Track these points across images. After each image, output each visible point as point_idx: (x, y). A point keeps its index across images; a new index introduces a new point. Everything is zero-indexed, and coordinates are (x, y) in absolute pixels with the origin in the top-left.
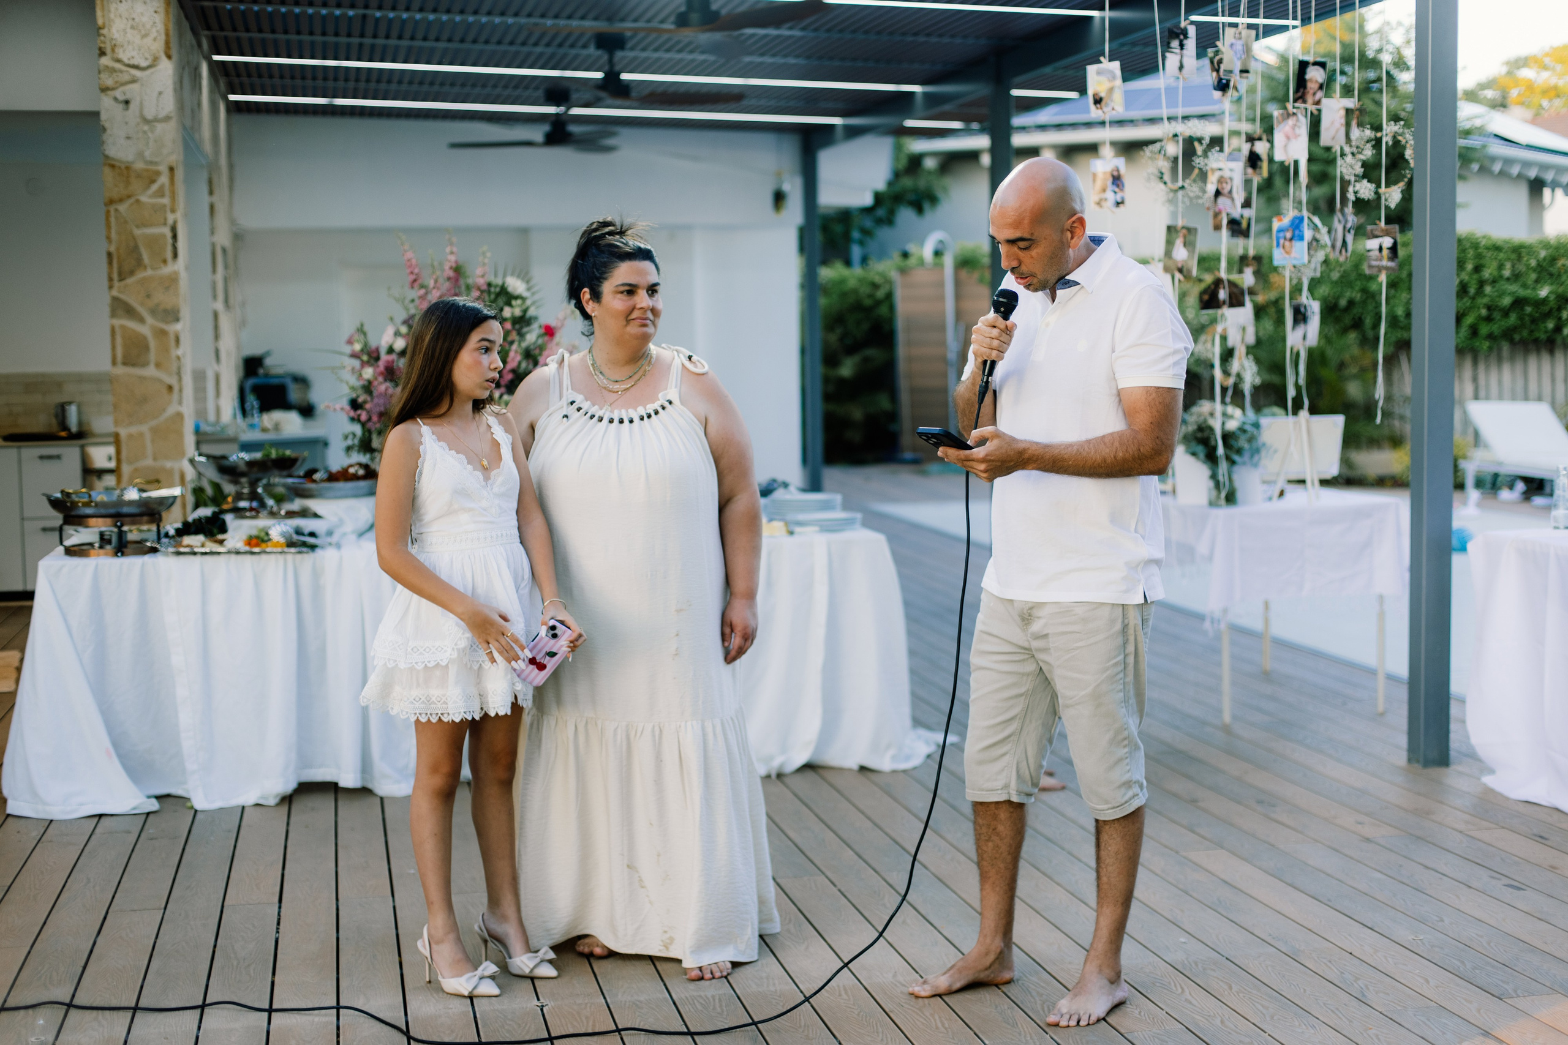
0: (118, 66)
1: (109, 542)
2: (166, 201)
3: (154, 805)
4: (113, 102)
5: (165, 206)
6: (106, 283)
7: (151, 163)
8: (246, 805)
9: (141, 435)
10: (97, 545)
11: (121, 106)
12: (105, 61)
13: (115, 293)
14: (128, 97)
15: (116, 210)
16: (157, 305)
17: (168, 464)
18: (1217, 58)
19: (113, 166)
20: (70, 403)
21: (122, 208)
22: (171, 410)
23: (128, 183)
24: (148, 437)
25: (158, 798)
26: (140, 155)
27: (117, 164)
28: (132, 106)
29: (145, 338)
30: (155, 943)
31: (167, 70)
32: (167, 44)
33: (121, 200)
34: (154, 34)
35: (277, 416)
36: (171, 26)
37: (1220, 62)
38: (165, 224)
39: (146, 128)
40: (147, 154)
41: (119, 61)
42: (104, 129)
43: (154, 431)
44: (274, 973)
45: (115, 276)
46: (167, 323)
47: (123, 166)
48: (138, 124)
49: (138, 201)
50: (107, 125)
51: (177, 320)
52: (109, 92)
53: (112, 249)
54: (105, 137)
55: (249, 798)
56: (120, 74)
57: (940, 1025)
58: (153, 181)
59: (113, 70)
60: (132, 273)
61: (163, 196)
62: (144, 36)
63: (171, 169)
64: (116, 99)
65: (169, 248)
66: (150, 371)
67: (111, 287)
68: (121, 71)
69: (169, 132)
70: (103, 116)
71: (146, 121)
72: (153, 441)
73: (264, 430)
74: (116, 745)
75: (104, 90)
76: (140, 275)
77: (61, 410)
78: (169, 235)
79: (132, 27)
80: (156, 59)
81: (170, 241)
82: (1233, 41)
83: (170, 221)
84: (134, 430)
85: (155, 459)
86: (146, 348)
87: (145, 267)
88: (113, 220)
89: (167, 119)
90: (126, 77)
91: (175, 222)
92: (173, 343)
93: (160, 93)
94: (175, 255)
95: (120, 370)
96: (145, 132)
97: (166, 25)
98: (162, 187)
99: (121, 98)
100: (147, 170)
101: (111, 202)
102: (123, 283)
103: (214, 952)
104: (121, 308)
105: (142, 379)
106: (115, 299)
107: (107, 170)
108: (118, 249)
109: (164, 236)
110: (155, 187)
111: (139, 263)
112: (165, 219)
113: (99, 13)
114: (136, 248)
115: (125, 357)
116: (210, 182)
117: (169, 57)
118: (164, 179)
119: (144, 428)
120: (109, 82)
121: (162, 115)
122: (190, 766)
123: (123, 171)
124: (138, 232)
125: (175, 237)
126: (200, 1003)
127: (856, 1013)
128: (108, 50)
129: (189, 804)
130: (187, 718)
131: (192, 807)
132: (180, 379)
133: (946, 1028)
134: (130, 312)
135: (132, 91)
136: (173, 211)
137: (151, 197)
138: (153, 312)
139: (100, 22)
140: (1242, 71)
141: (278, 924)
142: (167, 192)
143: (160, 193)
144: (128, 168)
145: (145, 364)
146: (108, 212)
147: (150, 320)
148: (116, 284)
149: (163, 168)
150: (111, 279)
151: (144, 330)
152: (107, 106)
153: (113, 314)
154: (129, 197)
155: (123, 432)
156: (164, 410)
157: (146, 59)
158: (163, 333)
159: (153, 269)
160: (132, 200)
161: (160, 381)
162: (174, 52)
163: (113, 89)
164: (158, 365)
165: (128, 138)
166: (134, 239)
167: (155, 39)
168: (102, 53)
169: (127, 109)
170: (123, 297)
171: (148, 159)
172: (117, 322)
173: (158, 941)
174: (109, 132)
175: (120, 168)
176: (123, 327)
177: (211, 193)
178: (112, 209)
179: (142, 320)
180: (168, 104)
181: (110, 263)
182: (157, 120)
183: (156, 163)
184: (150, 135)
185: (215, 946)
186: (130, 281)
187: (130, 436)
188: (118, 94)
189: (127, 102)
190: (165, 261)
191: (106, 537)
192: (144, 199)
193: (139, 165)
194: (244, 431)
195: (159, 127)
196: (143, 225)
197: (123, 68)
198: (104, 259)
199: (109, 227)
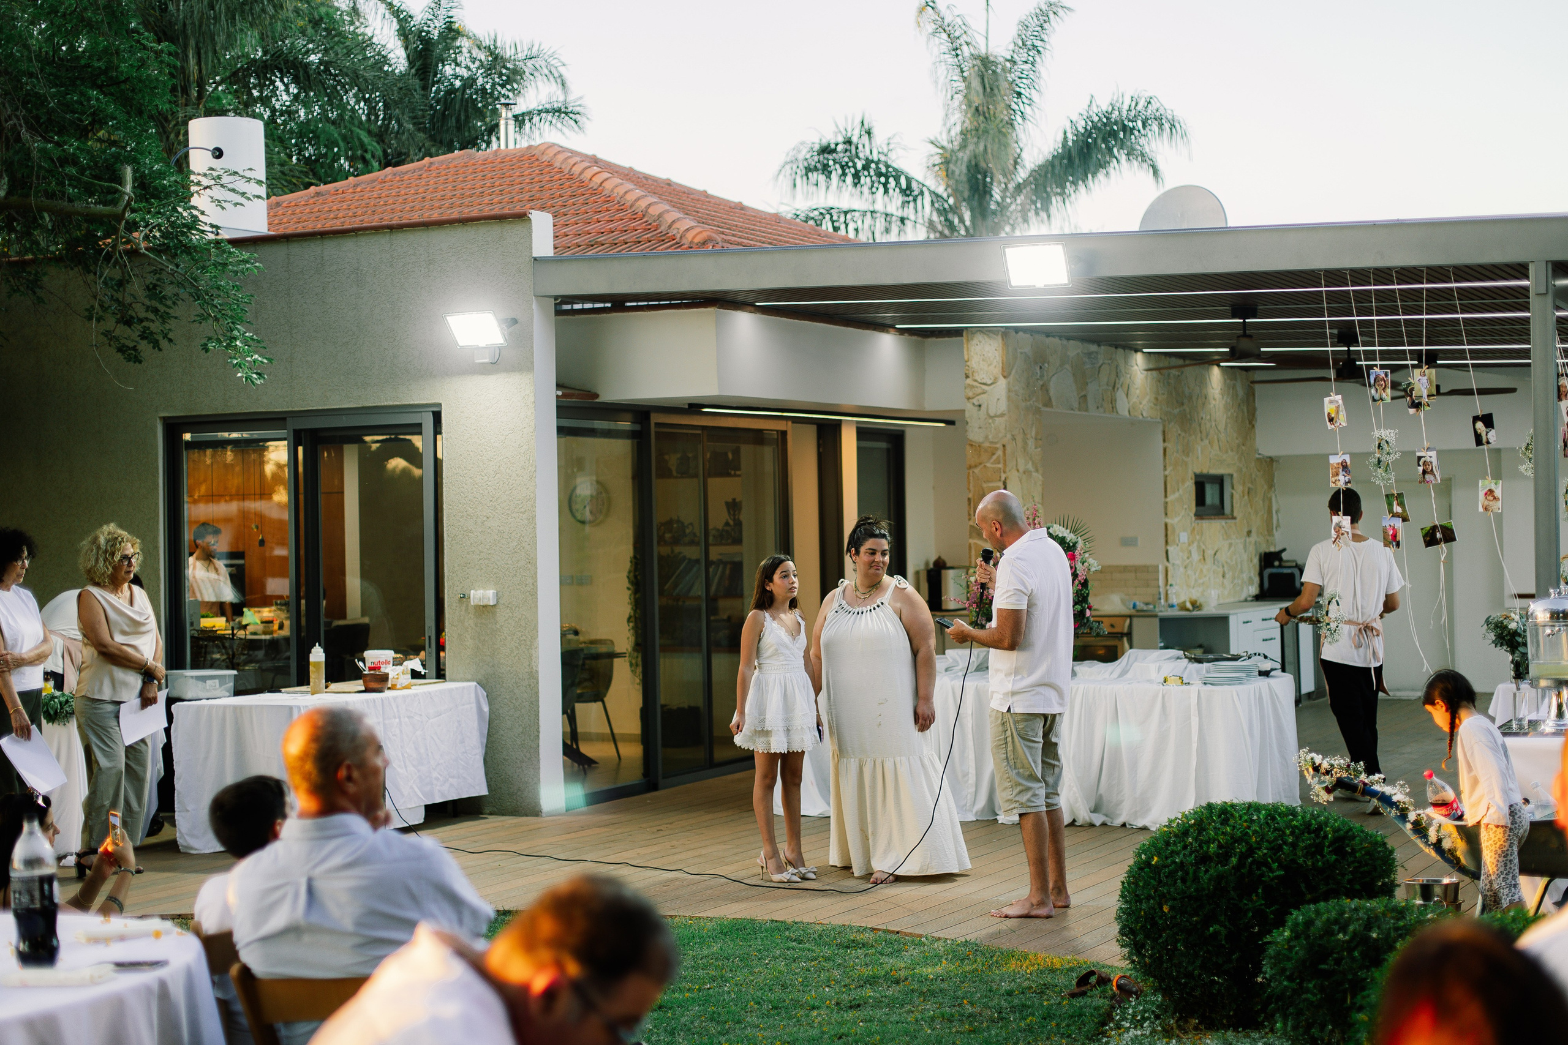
0: (975, 384)
2: (1001, 466)
4: (972, 406)
5: (1000, 469)
6: (967, 517)
7: (993, 443)
11: (977, 408)
12: (969, 381)
14: (980, 402)
15: (974, 472)
19: (972, 445)
21: (977, 471)
23: (980, 455)
26: (987, 437)
27: (974, 444)
28: (982, 408)
31: (1003, 386)
33: (976, 466)
34: (995, 363)
36: (1006, 357)
39: (990, 421)
40: (990, 437)
41: (976, 381)
42: (967, 423)
47: (977, 445)
48: (986, 419)
49: (985, 466)
50: (967, 420)
52: (970, 400)
53: (970, 496)
54: (967, 427)
56: (977, 389)
58: (994, 454)
59: (972, 387)
61: (999, 463)
62: (989, 365)
63: (1004, 446)
64: (974, 404)
67: (970, 519)
68: (977, 387)
69: (1002, 423)
70: (967, 415)
71: (991, 417)
75: (969, 398)
79: (983, 360)
80: (997, 380)
83: (1003, 479)
88: (971, 478)
89: (1002, 415)
90: (979, 391)
91: (1006, 479)
93: (998, 399)
96: (989, 424)
97: (1002, 357)
98: (999, 457)
99: (977, 403)
100: (990, 447)
101: (970, 467)
107: (968, 448)
110: (995, 457)
112: (1000, 477)
113: (965, 352)
117: (1003, 379)
118: (1000, 453)
120: (970, 394)
121: (998, 413)
123: (977, 447)
124: (985, 485)
128: (970, 375)
135: (984, 399)
136: (1004, 472)
137: (992, 463)
139: (966, 358)
142: (1002, 461)
143: (998, 461)
144: (979, 446)
146: (969, 473)
149: (999, 446)
152: (969, 408)
154: (980, 464)
157: (992, 379)
160: (982, 466)
163: (973, 398)
165: (980, 428)
166: (983, 489)
167: (996, 367)
168: (967, 377)
169: (981, 410)
171: (992, 440)
174: (970, 423)
175: (975, 446)
176: (975, 544)
178: (971, 471)
180: (1003, 405)
182: (996, 416)
183: (996, 443)
184: (993, 425)
188: (975, 401)
189: (980, 406)
192: (988, 465)
193: (987, 444)
195: (996, 421)
196: (989, 482)
197: (978, 385)
198: (966, 503)
199: (969, 483)
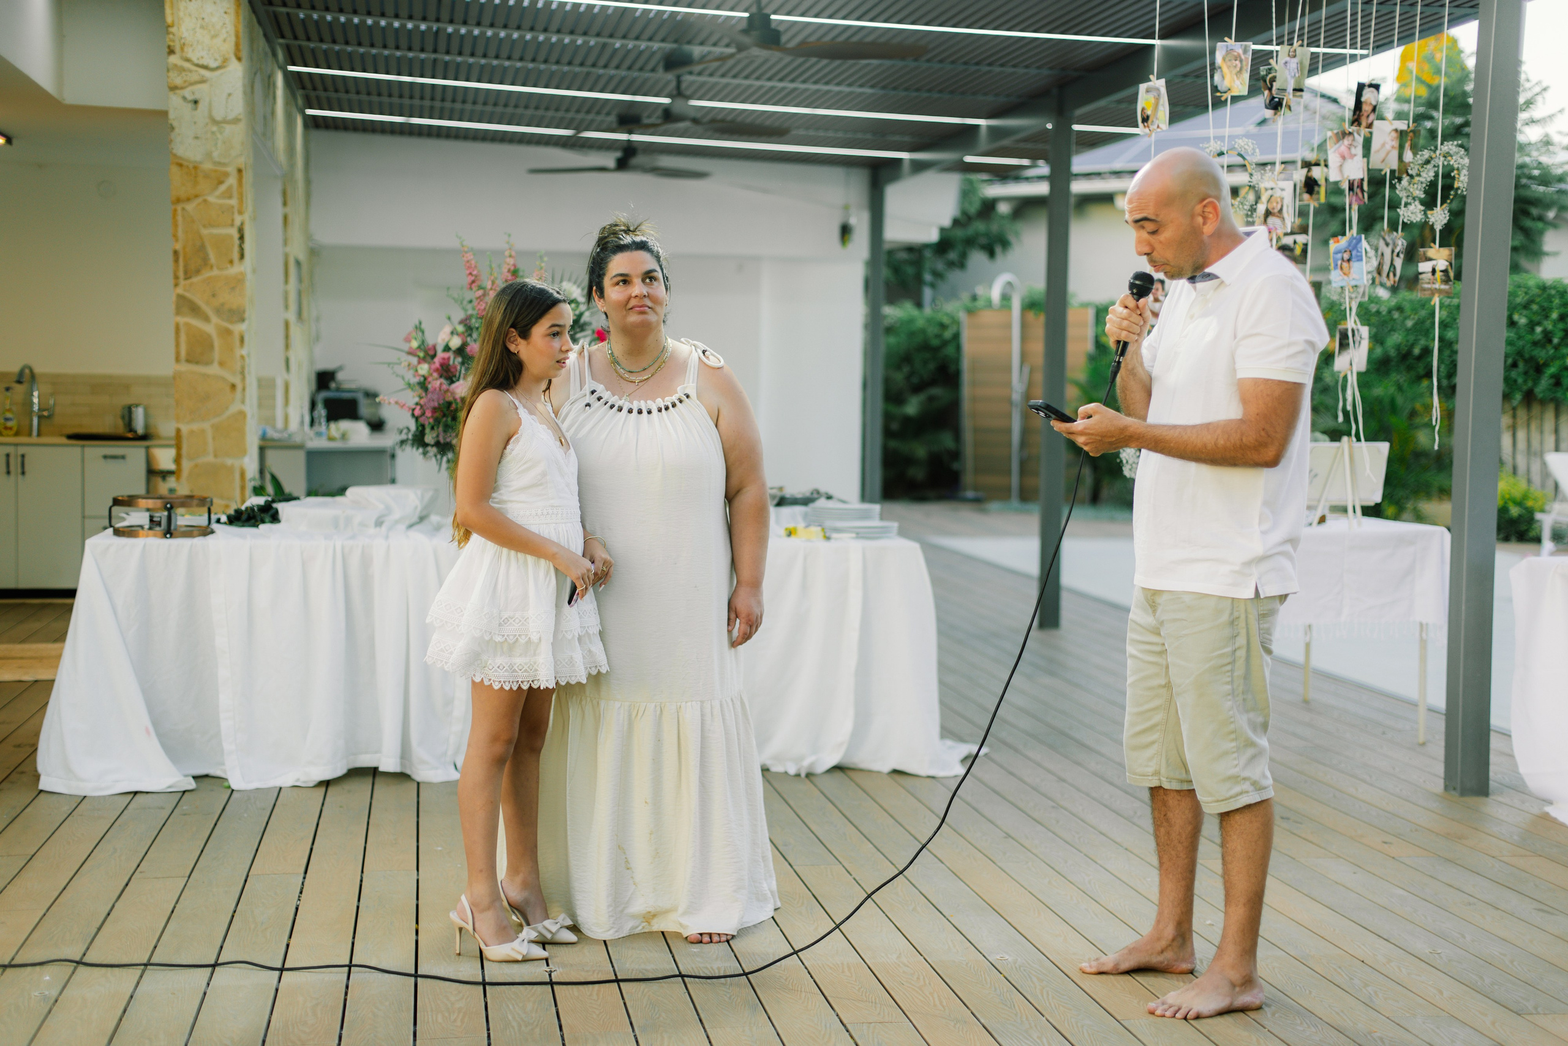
0: (186, 65)
1: (159, 524)
2: (234, 202)
3: (191, 784)
4: (181, 101)
5: (233, 207)
6: (172, 281)
7: (219, 163)
8: (283, 786)
9: (203, 431)
10: (147, 527)
11: (190, 105)
12: (174, 59)
13: (180, 290)
14: (197, 96)
15: (183, 209)
16: (223, 305)
17: (229, 462)
18: (1270, 76)
19: (181, 165)
20: (137, 406)
21: (190, 207)
22: (234, 409)
23: (195, 183)
24: (210, 434)
25: (194, 777)
26: (209, 155)
27: (185, 163)
28: (200, 105)
29: (209, 336)
30: (175, 907)
31: (236, 73)
32: (237, 45)
33: (188, 200)
34: (224, 35)
35: (345, 425)
36: (241, 28)
37: (1273, 80)
38: (232, 225)
39: (215, 129)
40: (215, 154)
41: (188, 60)
42: (172, 128)
43: (216, 428)
44: (290, 937)
45: (181, 274)
46: (232, 322)
47: (191, 166)
48: (207, 124)
49: (205, 201)
50: (175, 124)
51: (243, 320)
52: (178, 91)
53: (178, 246)
54: (173, 135)
55: (286, 780)
56: (189, 74)
57: (937, 1003)
58: (221, 182)
59: (182, 70)
60: (198, 272)
61: (230, 197)
62: (214, 37)
63: (240, 171)
64: (187, 100)
65: (236, 249)
66: (214, 369)
67: (176, 285)
68: (191, 71)
69: (237, 134)
70: (172, 116)
71: (215, 122)
72: (214, 438)
73: (331, 439)
74: (156, 723)
75: (173, 89)
76: (206, 274)
77: (128, 414)
78: (236, 236)
79: (202, 27)
80: (225, 60)
81: (237, 242)
82: (1288, 59)
83: (238, 223)
84: (195, 426)
85: (216, 456)
86: (211, 347)
87: (212, 267)
88: (180, 218)
89: (236, 121)
90: (195, 77)
91: (242, 224)
92: (237, 342)
93: (230, 95)
94: (242, 256)
95: (184, 367)
96: (213, 133)
97: (236, 27)
98: (230, 188)
99: (190, 97)
100: (216, 171)
101: (178, 201)
102: (188, 282)
103: (233, 916)
104: (186, 306)
105: (206, 376)
106: (180, 297)
107: (174, 169)
108: (184, 248)
109: (231, 237)
110: (223, 188)
111: (205, 261)
112: (233, 220)
113: (169, 13)
114: (202, 248)
115: (188, 354)
116: (284, 193)
117: (239, 59)
118: (232, 181)
119: (206, 426)
120: (178, 81)
121: (231, 117)
122: (227, 746)
123: (191, 170)
124: (205, 232)
125: (242, 238)
126: (213, 962)
127: (857, 988)
128: (178, 49)
129: (226, 784)
130: (226, 699)
131: (229, 787)
132: (243, 379)
133: (943, 1006)
134: (195, 310)
135: (200, 91)
136: (240, 213)
137: (219, 197)
138: (218, 311)
139: (169, 21)
140: (1295, 90)
141: (301, 893)
142: (235, 194)
143: (228, 194)
144: (195, 168)
145: (208, 363)
146: (175, 210)
147: (215, 319)
148: (182, 282)
149: (231, 170)
150: (176, 277)
151: (209, 329)
152: (176, 107)
153: (178, 312)
154: (196, 196)
155: (185, 429)
156: (227, 408)
157: (216, 60)
158: (228, 332)
159: (220, 269)
160: (200, 200)
161: (223, 379)
162: (244, 54)
163: (182, 88)
164: (221, 364)
165: (197, 138)
166: (201, 238)
167: (225, 41)
168: (172, 53)
169: (196, 109)
170: (188, 295)
171: (217, 159)
172: (182, 320)
173: (177, 906)
174: (177, 130)
175: (188, 167)
176: (187, 324)
177: (285, 204)
178: (179, 208)
179: (207, 319)
180: (237, 106)
181: (176, 261)
182: (225, 121)
183: (224, 165)
184: (219, 136)
185: (235, 912)
186: (195, 280)
187: (192, 432)
188: (187, 93)
189: (196, 102)
190: (231, 262)
191: (155, 519)
192: (211, 199)
193: (207, 166)
194: (311, 439)
195: (228, 128)
196: (211, 225)
197: (194, 68)
198: (170, 257)
199: (176, 225)
